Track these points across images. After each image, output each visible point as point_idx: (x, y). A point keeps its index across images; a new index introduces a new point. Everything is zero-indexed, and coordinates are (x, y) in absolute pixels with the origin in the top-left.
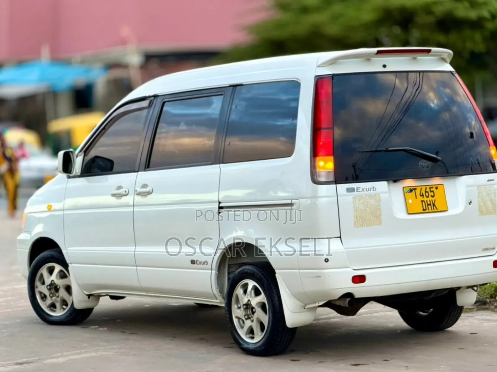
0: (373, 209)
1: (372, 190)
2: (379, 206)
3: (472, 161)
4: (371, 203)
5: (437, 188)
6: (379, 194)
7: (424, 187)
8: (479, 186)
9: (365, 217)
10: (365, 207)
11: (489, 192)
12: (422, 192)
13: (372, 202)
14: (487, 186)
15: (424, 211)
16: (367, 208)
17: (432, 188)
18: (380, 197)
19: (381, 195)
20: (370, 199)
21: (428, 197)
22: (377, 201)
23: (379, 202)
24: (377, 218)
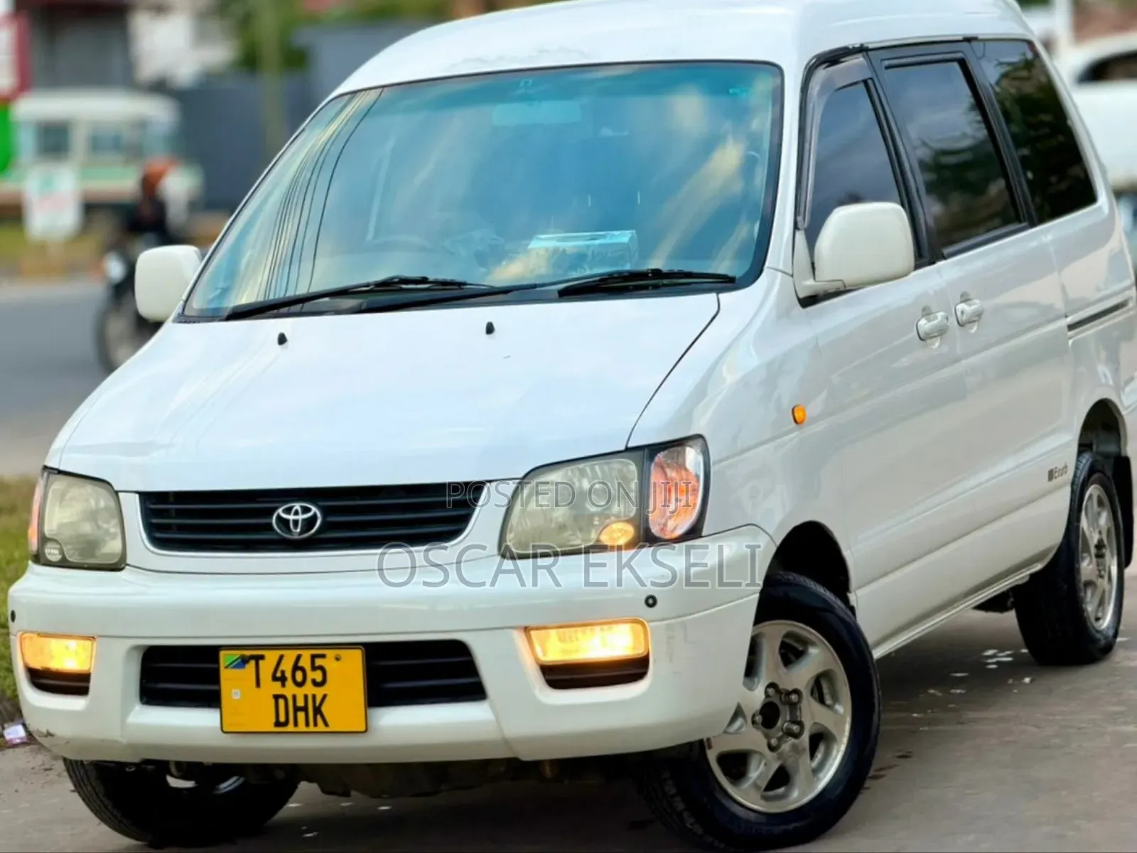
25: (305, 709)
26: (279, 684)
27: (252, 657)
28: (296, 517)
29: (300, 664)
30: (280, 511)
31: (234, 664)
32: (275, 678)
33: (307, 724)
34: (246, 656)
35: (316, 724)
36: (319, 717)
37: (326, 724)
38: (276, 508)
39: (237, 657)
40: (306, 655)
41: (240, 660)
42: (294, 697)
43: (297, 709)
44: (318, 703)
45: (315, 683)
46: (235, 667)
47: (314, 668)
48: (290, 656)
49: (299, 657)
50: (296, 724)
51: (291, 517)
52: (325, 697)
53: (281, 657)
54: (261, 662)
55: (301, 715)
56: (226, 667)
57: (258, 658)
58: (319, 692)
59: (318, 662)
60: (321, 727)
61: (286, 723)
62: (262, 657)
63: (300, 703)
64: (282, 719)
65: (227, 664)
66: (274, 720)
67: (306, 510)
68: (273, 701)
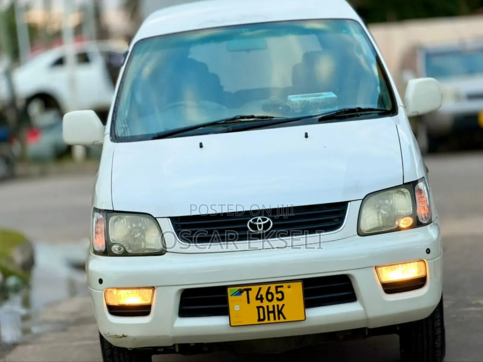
25: (273, 312)
26: (259, 301)
27: (245, 290)
28: (260, 223)
29: (270, 291)
30: (251, 221)
31: (236, 293)
32: (257, 299)
33: (275, 319)
34: (242, 290)
35: (279, 319)
36: (281, 315)
37: (285, 318)
38: (248, 220)
39: (236, 290)
40: (273, 287)
41: (239, 291)
42: (268, 307)
43: (269, 312)
44: (280, 309)
45: (278, 299)
46: (237, 295)
47: (277, 292)
48: (265, 288)
49: (269, 288)
50: (269, 319)
51: (257, 223)
52: (283, 305)
53: (260, 289)
54: (250, 292)
55: (271, 315)
56: (231, 295)
57: (248, 290)
58: (280, 304)
59: (279, 289)
60: (282, 319)
61: (264, 319)
62: (250, 289)
63: (271, 309)
64: (262, 317)
65: (231, 294)
66: (257, 318)
67: (264, 220)
68: (256, 310)
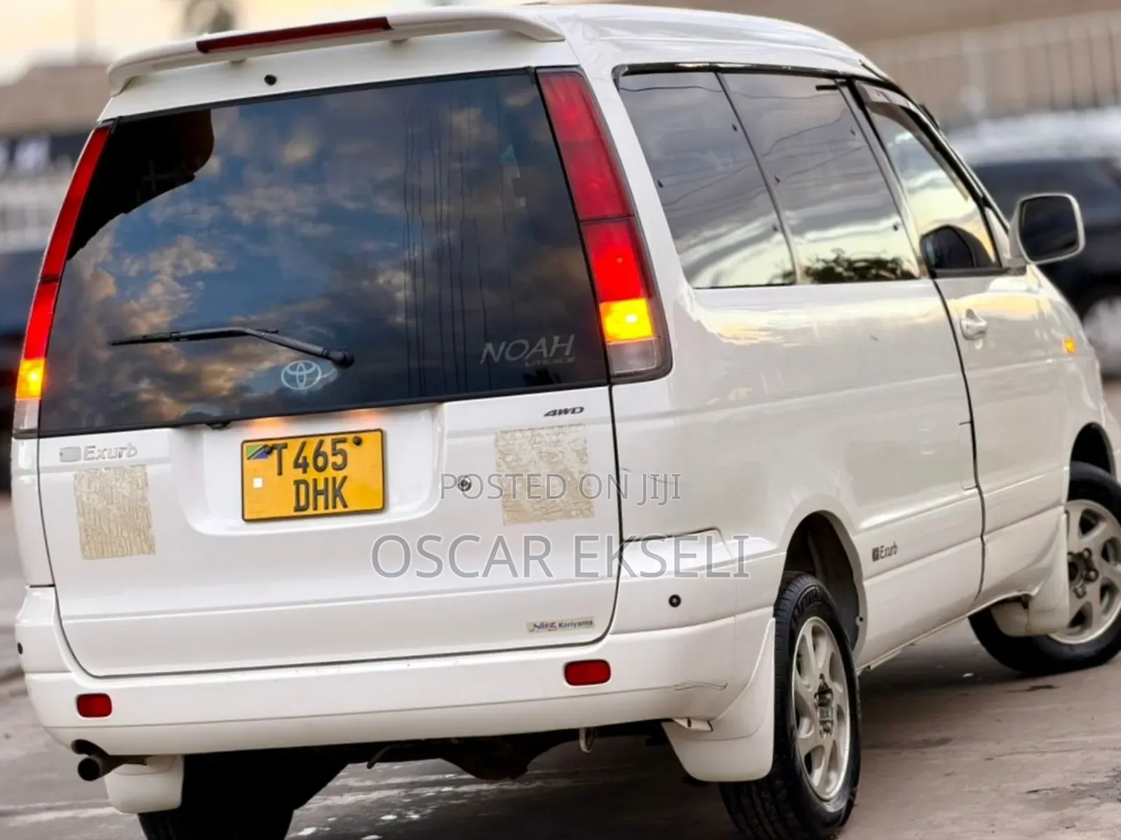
0: (127, 510)
1: (125, 453)
2: (144, 499)
3: (489, 355)
4: (120, 490)
5: (358, 442)
6: (144, 466)
7: (316, 441)
8: (506, 432)
9: (107, 532)
10: (105, 502)
11: (556, 450)
12: (303, 455)
13: (124, 489)
14: (543, 432)
15: (300, 512)
16: (110, 507)
17: (344, 441)
18: (146, 474)
19: (151, 470)
20: (117, 480)
21: (320, 470)
22: (138, 485)
23: (142, 488)
24: (139, 535)
